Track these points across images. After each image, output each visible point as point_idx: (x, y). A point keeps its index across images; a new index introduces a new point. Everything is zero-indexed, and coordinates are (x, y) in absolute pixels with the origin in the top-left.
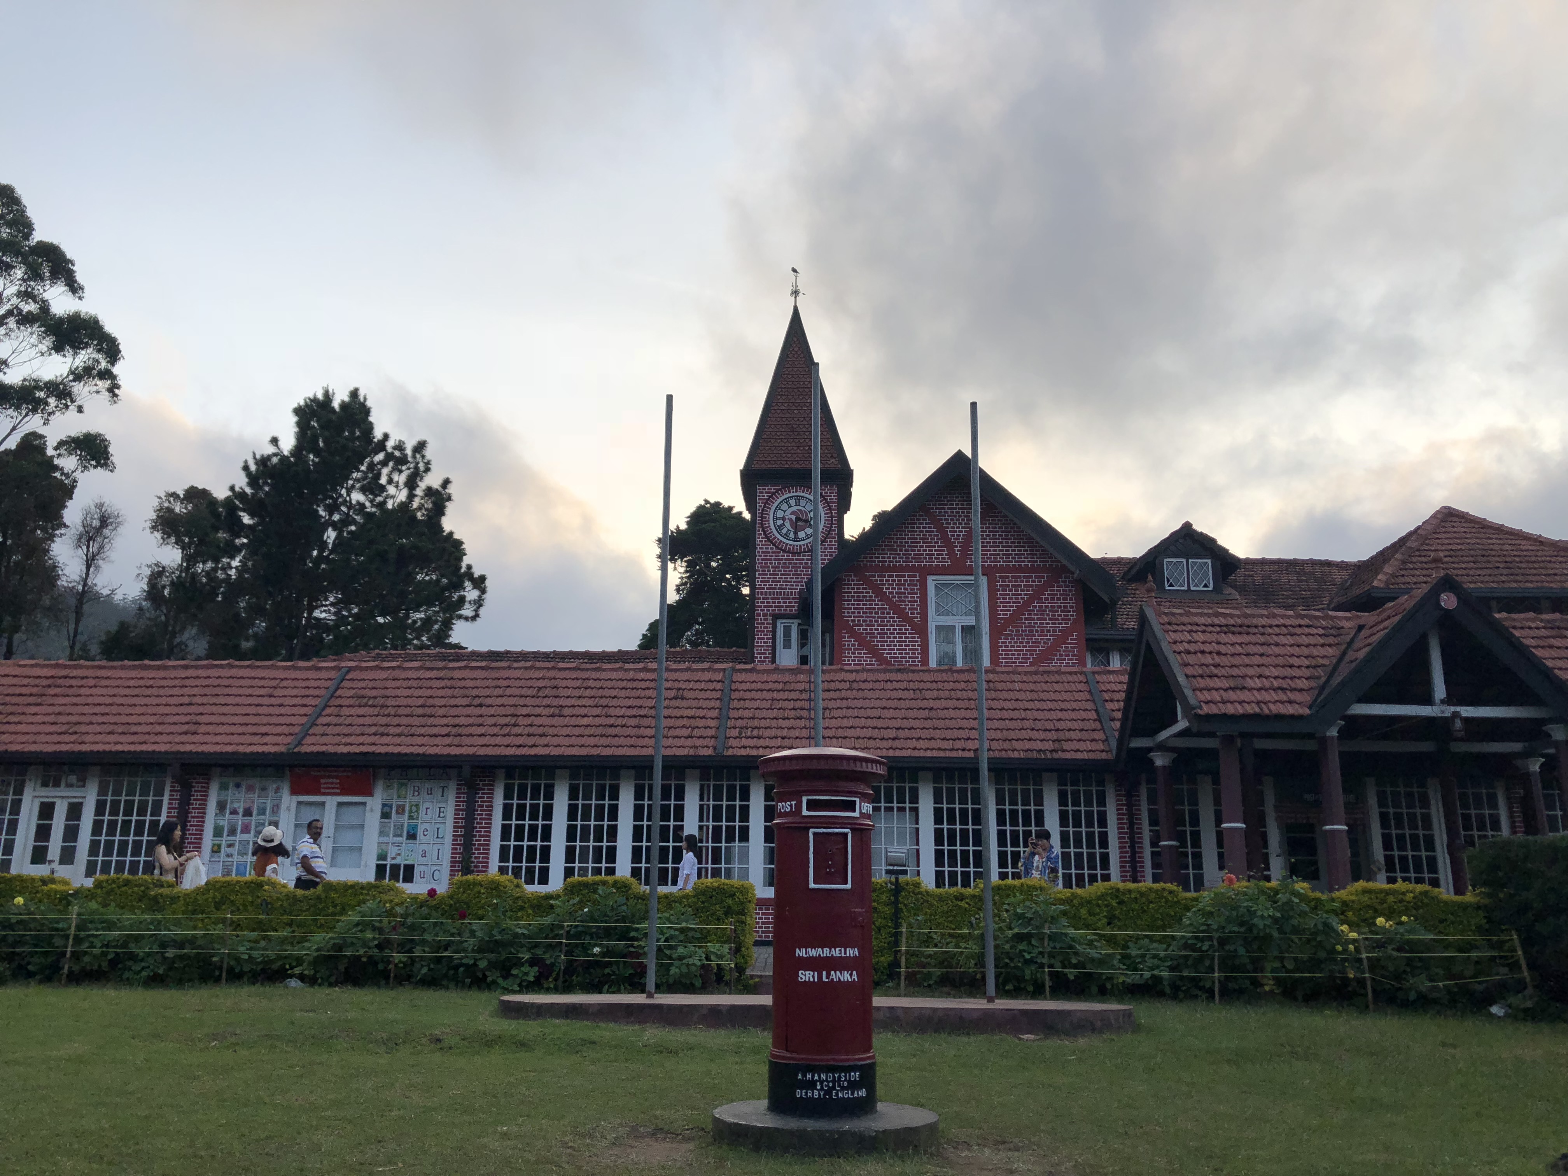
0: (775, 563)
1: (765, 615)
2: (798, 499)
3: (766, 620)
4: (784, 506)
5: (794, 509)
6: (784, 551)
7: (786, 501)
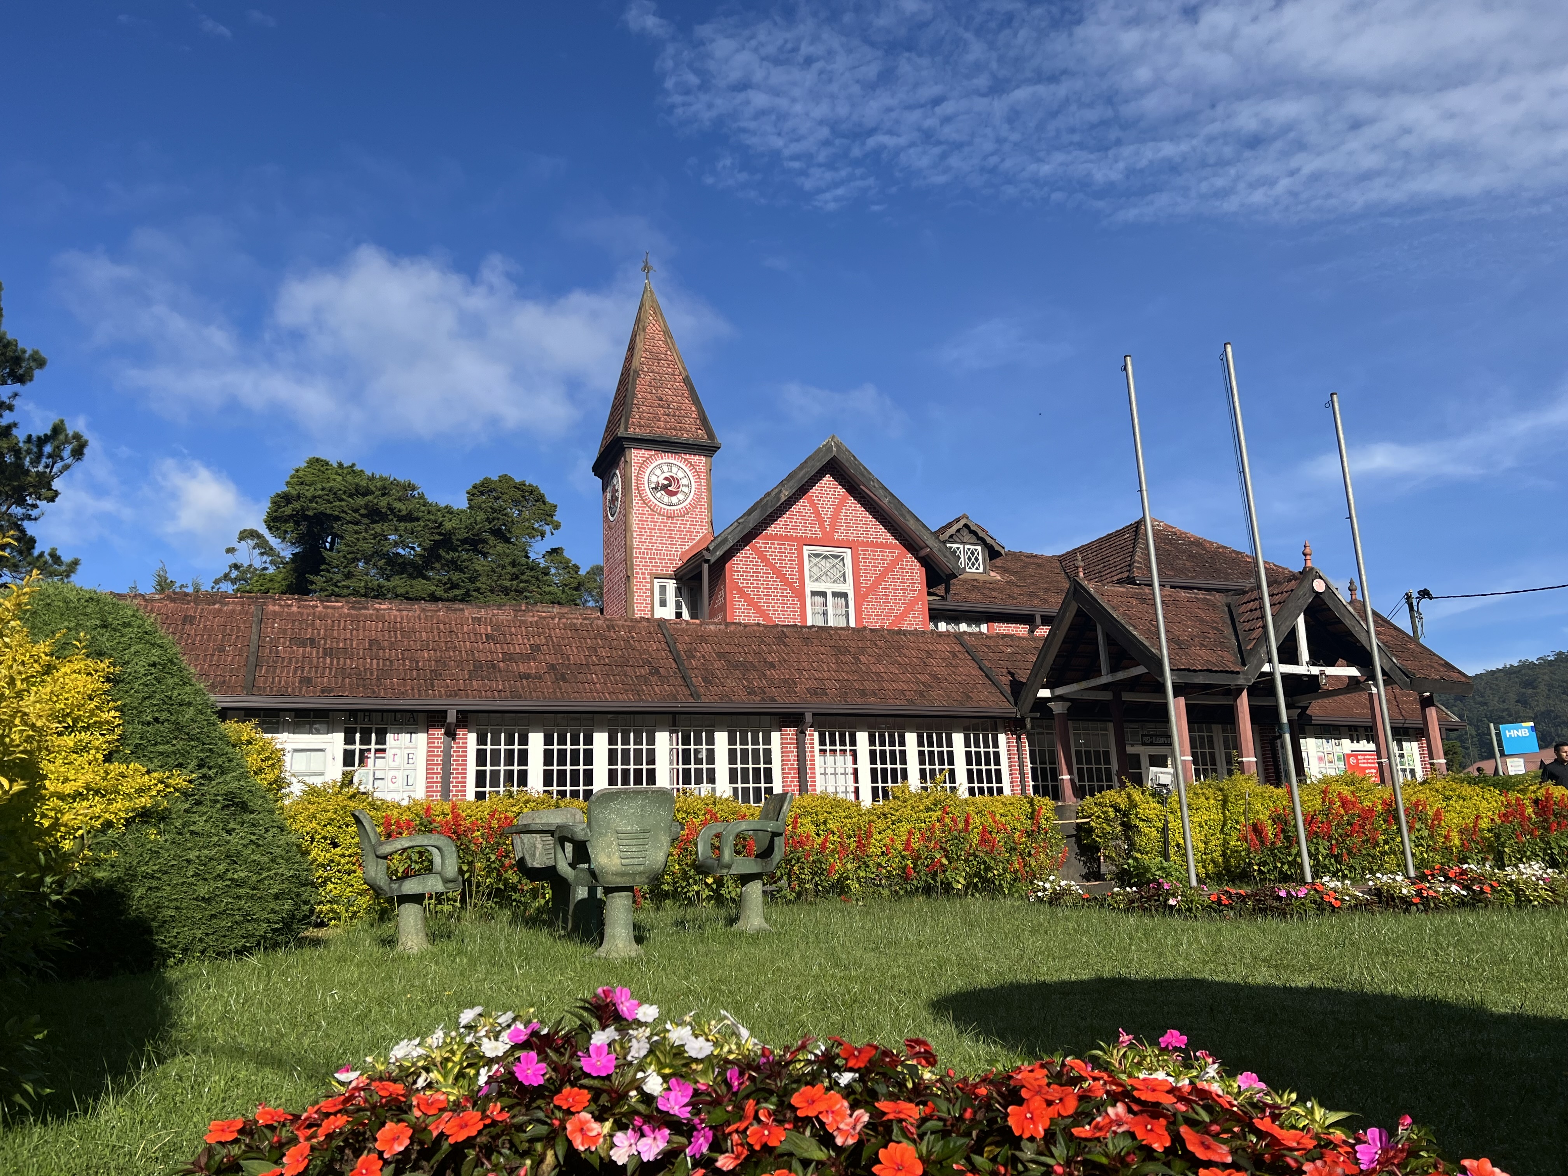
0: (651, 525)
1: (643, 573)
2: (670, 465)
3: (644, 578)
4: (658, 472)
5: (667, 475)
6: (659, 514)
7: (660, 466)
